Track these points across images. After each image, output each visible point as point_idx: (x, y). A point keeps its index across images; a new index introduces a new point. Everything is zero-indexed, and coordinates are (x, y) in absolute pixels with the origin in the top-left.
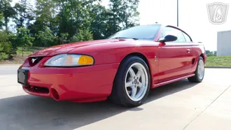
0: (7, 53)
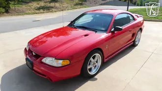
0: (3, 8)
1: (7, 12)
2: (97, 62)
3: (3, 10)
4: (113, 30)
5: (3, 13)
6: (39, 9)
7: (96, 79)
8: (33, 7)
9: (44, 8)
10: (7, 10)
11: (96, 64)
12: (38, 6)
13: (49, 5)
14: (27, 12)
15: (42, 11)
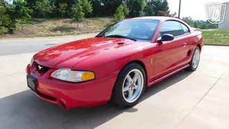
0: (6, 27)
1: (11, 32)
2: (137, 83)
3: (6, 30)
4: (160, 39)
5: (5, 33)
6: (55, 30)
7: (136, 110)
8: (47, 28)
9: (62, 29)
10: (12, 30)
11: (136, 87)
12: (55, 26)
13: (69, 25)
14: (39, 34)
15: (59, 32)
